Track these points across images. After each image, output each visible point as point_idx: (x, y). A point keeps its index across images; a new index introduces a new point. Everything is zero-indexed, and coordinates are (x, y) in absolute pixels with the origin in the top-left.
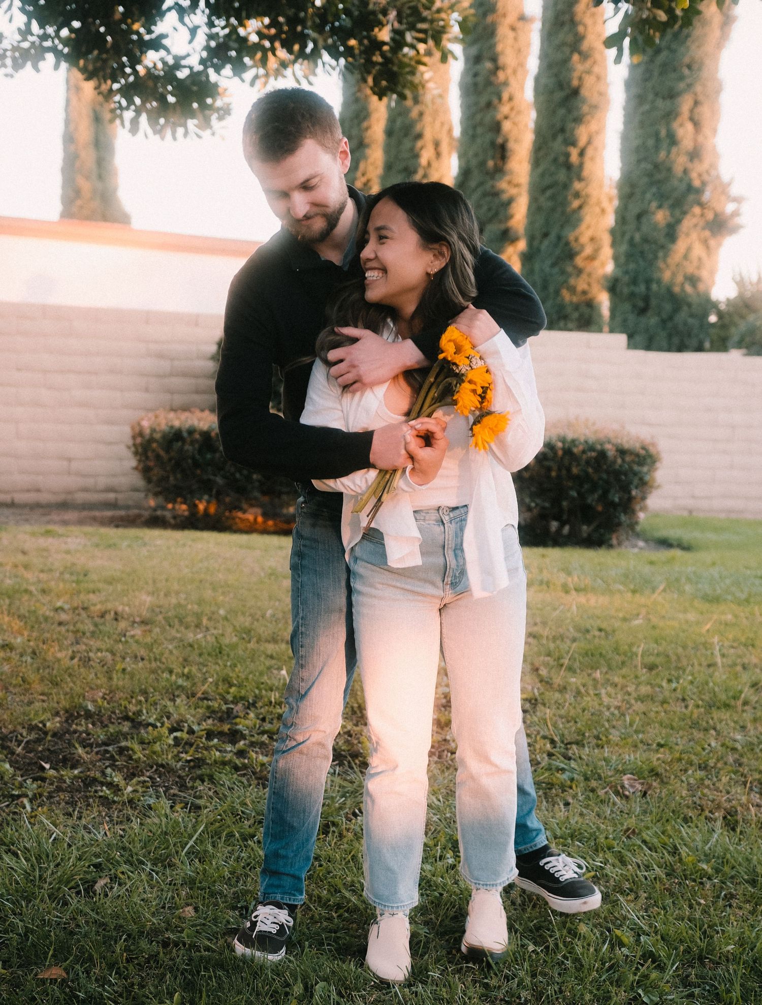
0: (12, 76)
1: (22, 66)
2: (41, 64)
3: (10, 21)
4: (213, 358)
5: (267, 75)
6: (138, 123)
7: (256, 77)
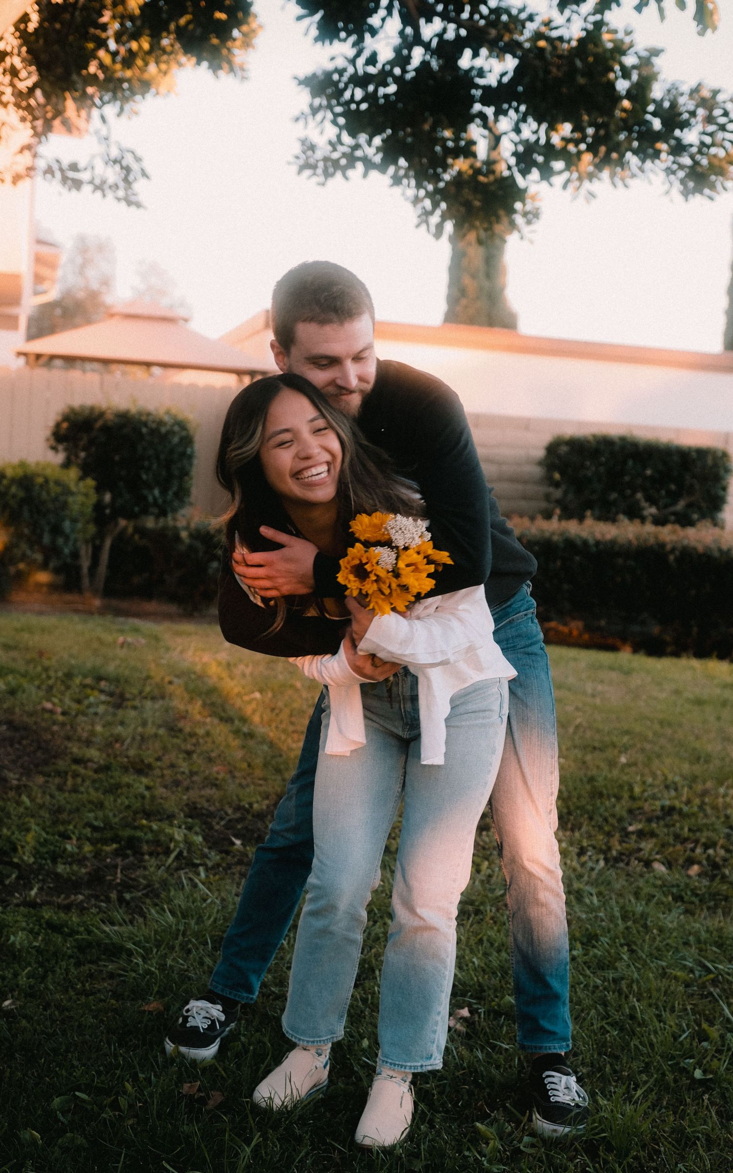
0: (323, 184)
1: (332, 175)
2: (350, 173)
3: (322, 133)
4: (540, 463)
5: (580, 179)
6: (442, 228)
7: (568, 181)
